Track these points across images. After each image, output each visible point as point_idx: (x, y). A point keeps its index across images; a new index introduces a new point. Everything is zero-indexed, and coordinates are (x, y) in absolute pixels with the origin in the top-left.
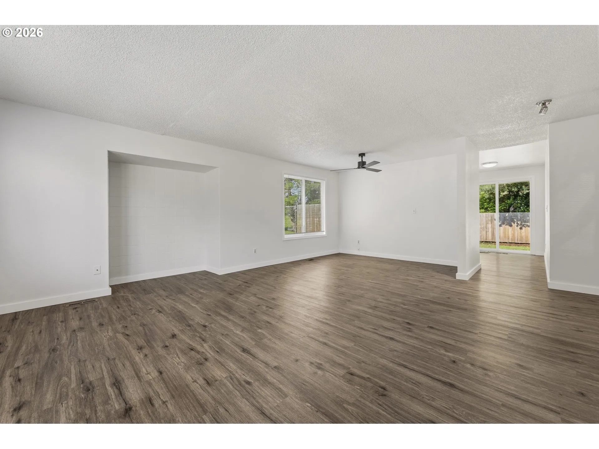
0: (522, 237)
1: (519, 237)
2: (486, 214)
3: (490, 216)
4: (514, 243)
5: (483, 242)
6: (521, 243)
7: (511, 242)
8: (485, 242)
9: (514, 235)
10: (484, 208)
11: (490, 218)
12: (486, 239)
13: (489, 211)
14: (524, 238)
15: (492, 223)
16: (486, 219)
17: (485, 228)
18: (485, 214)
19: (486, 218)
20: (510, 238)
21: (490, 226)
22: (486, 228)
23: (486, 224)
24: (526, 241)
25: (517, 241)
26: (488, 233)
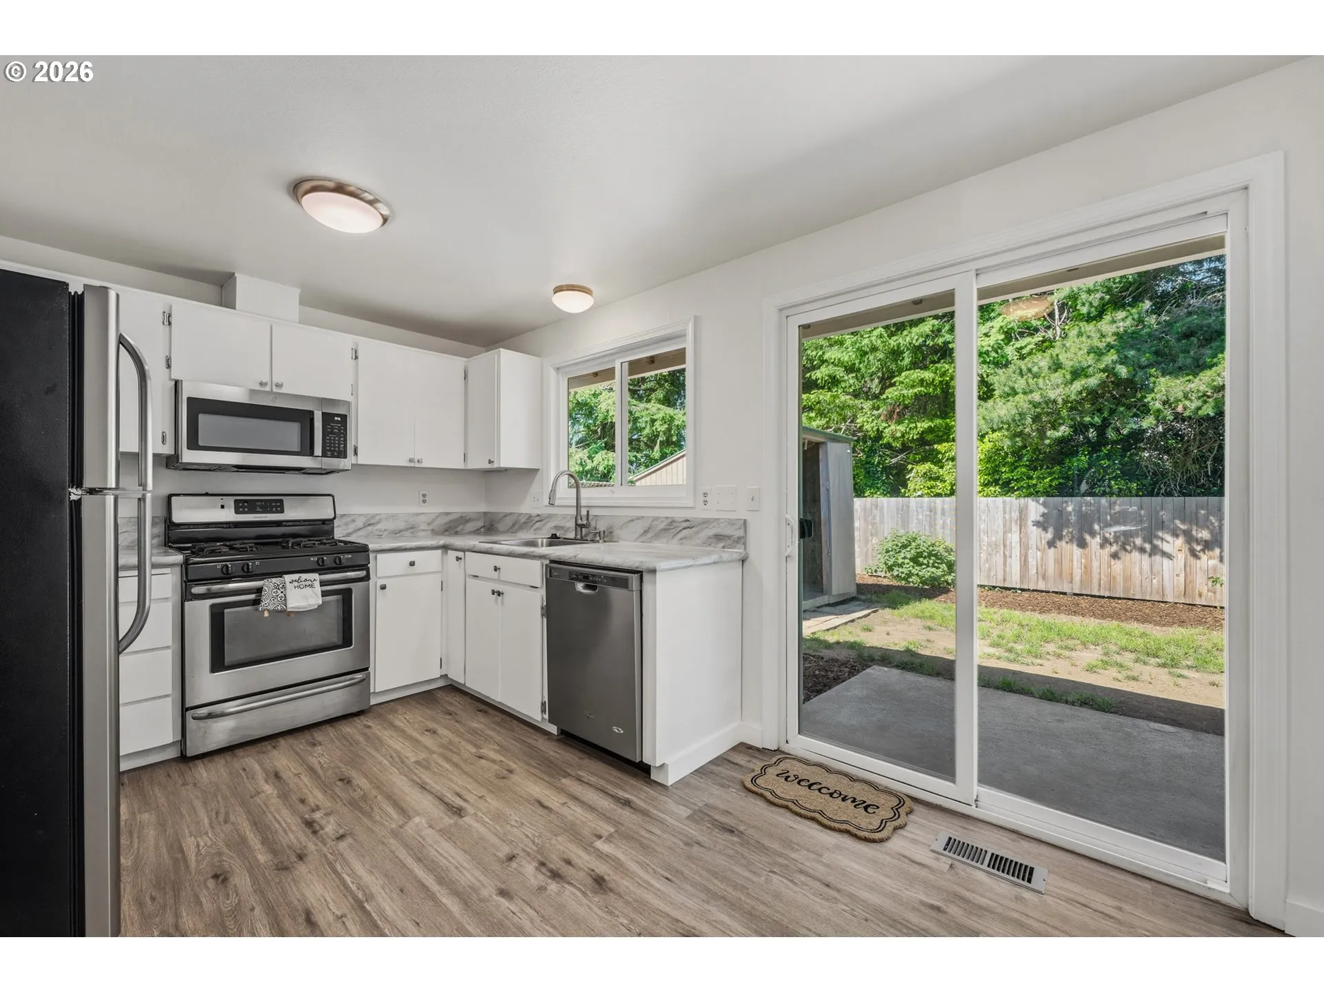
0: (1114, 578)
1: (1102, 577)
2: (1004, 502)
3: (1016, 508)
4: (1087, 595)
5: (994, 587)
6: (1108, 597)
7: (1078, 592)
8: (1000, 588)
9: (1087, 569)
10: (1001, 482)
11: (1015, 515)
12: (1004, 580)
13: (1012, 490)
14: (1120, 580)
15: (1023, 530)
16: (1004, 517)
17: (1002, 547)
18: (1000, 499)
19: (1005, 513)
20: (1077, 578)
21: (1014, 537)
22: (1005, 546)
23: (1005, 533)
24: (1126, 589)
25: (1099, 590)
26: (1009, 560)
